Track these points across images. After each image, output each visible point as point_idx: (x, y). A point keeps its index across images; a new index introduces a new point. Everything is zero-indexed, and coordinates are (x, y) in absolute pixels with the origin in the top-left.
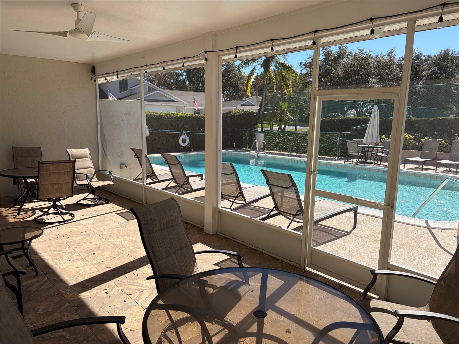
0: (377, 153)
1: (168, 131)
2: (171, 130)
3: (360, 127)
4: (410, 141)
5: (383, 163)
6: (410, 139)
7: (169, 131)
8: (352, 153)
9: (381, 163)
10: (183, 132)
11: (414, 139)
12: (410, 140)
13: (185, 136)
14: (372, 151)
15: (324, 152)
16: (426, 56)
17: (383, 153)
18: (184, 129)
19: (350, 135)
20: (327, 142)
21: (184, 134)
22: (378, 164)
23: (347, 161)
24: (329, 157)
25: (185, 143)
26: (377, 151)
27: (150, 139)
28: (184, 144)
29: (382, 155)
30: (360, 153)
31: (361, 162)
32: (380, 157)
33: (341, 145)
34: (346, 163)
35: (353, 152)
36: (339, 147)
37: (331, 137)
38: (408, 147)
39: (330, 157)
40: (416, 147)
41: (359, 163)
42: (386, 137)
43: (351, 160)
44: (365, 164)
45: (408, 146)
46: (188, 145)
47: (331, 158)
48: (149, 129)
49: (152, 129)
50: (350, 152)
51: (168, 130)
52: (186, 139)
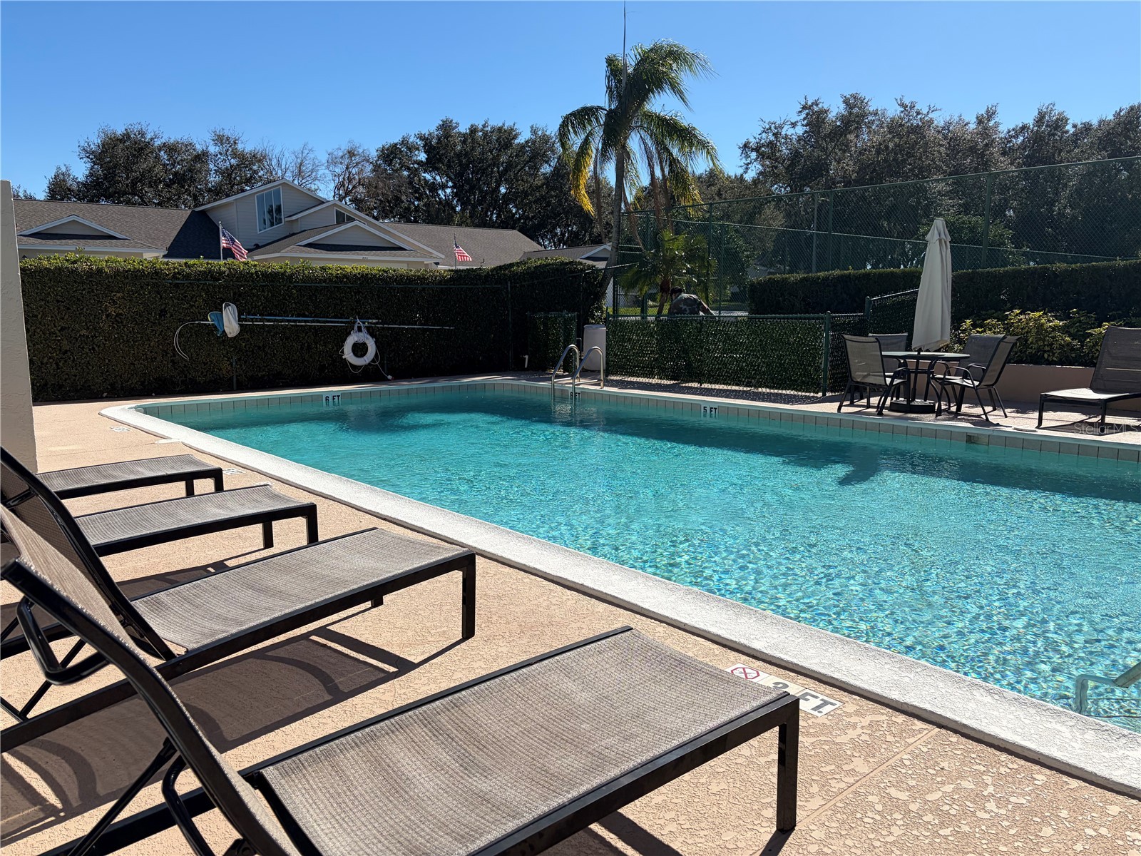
0: (947, 377)
1: (305, 321)
2: (315, 317)
3: (894, 297)
4: (1053, 338)
5: (965, 408)
6: (1054, 329)
7: (308, 321)
8: (865, 377)
9: (959, 409)
10: (355, 323)
11: (1065, 330)
12: (1053, 334)
13: (361, 334)
14: (929, 371)
15: (782, 375)
16: (1080, 126)
17: (965, 376)
18: (358, 313)
19: (862, 321)
20: (790, 344)
21: (360, 330)
22: (952, 413)
23: (852, 405)
24: (796, 393)
25: (365, 357)
26: (947, 368)
27: (245, 347)
28: (362, 359)
29: (964, 383)
30: (889, 377)
31: (894, 407)
32: (958, 389)
33: (832, 353)
34: (844, 410)
35: (869, 375)
36: (826, 360)
37: (801, 328)
38: (1046, 356)
39: (800, 393)
40: (1073, 355)
41: (887, 408)
42: (974, 326)
43: (864, 401)
44: (906, 412)
45: (1045, 351)
46: (373, 361)
47: (803, 394)
48: (240, 314)
49: (249, 314)
50: (858, 375)
51: (304, 316)
52: (364, 344)
